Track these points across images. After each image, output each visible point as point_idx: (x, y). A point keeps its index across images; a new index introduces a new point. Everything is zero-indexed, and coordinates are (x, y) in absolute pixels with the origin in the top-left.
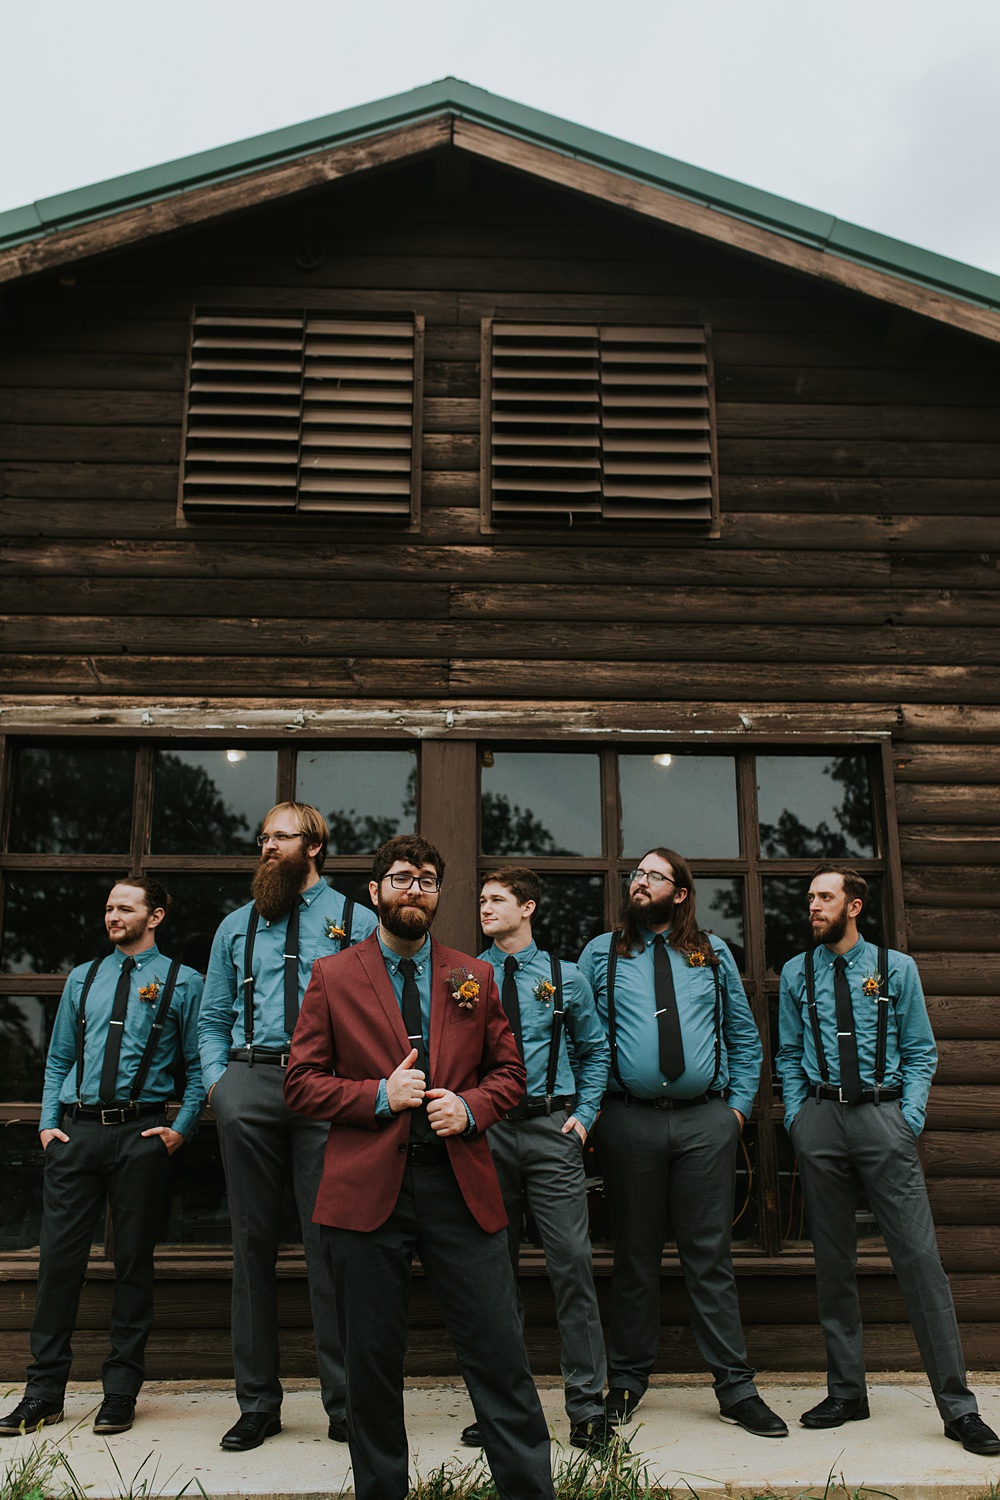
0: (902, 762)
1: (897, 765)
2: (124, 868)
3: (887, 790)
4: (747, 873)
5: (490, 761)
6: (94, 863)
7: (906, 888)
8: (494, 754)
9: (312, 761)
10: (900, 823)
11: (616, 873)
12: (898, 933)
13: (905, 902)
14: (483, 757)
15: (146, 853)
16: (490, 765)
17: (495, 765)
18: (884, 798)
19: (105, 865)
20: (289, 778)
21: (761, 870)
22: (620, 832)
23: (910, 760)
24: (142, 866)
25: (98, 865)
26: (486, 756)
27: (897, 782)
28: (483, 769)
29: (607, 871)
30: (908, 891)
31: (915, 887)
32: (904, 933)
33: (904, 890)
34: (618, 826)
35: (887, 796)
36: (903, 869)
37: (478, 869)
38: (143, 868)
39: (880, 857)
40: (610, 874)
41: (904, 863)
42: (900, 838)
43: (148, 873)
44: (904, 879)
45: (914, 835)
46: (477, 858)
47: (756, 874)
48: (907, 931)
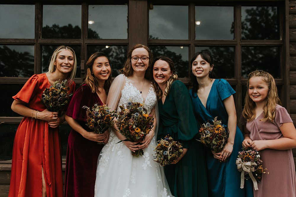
0: (292, 7)
1: (290, 8)
2: (33, 43)
3: (286, 16)
4: (237, 45)
5: (152, 7)
6: (23, 41)
7: (291, 50)
8: (154, 6)
9: (93, 8)
10: (290, 28)
11: (193, 45)
12: (287, 65)
13: (290, 54)
14: (150, 6)
15: (40, 38)
16: (152, 9)
17: (154, 9)
18: (285, 19)
19: (26, 42)
20: (85, 13)
21: (241, 44)
22: (195, 31)
23: (295, 6)
24: (38, 42)
25: (24, 42)
26: (151, 6)
27: (290, 14)
28: (150, 10)
29: (190, 44)
30: (291, 51)
31: (293, 49)
32: (289, 65)
33: (290, 51)
34: (194, 29)
35: (286, 18)
36: (290, 44)
37: (148, 44)
38: (39, 43)
39: (281, 39)
40: (191, 45)
41: (290, 42)
42: (290, 33)
43: (40, 45)
44: (290, 47)
45: (295, 32)
46: (148, 40)
47: (240, 45)
48: (290, 64)
